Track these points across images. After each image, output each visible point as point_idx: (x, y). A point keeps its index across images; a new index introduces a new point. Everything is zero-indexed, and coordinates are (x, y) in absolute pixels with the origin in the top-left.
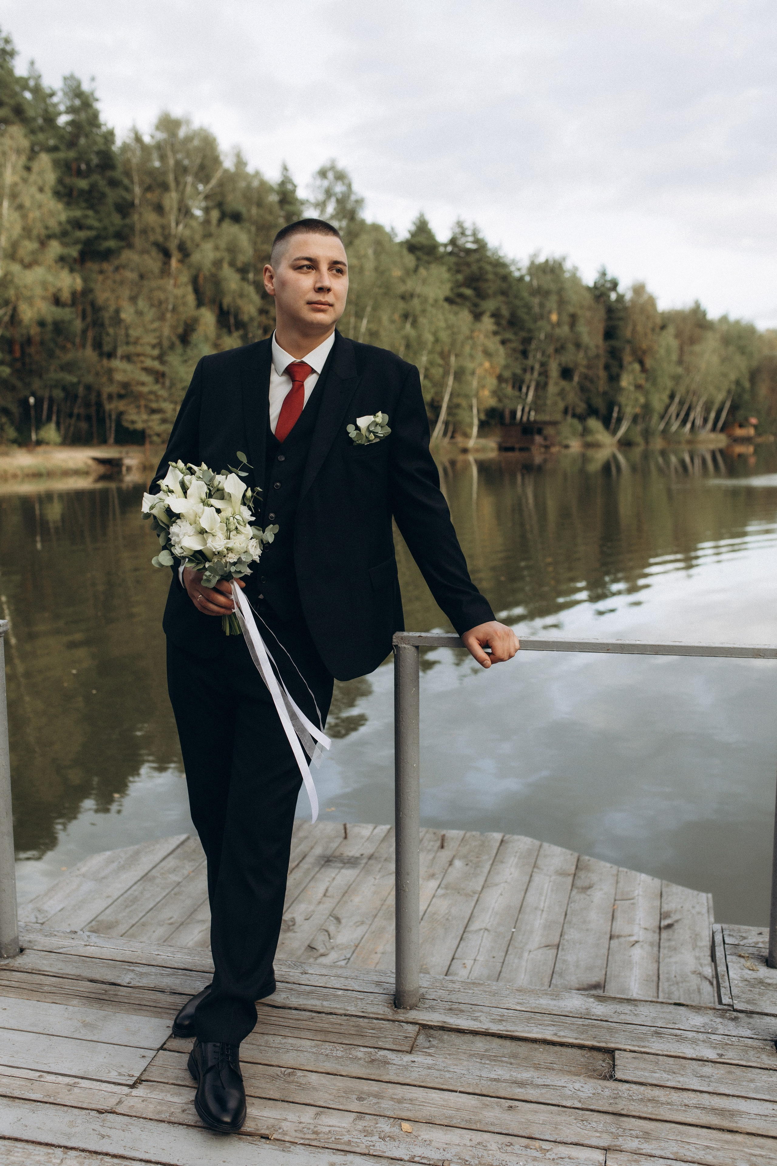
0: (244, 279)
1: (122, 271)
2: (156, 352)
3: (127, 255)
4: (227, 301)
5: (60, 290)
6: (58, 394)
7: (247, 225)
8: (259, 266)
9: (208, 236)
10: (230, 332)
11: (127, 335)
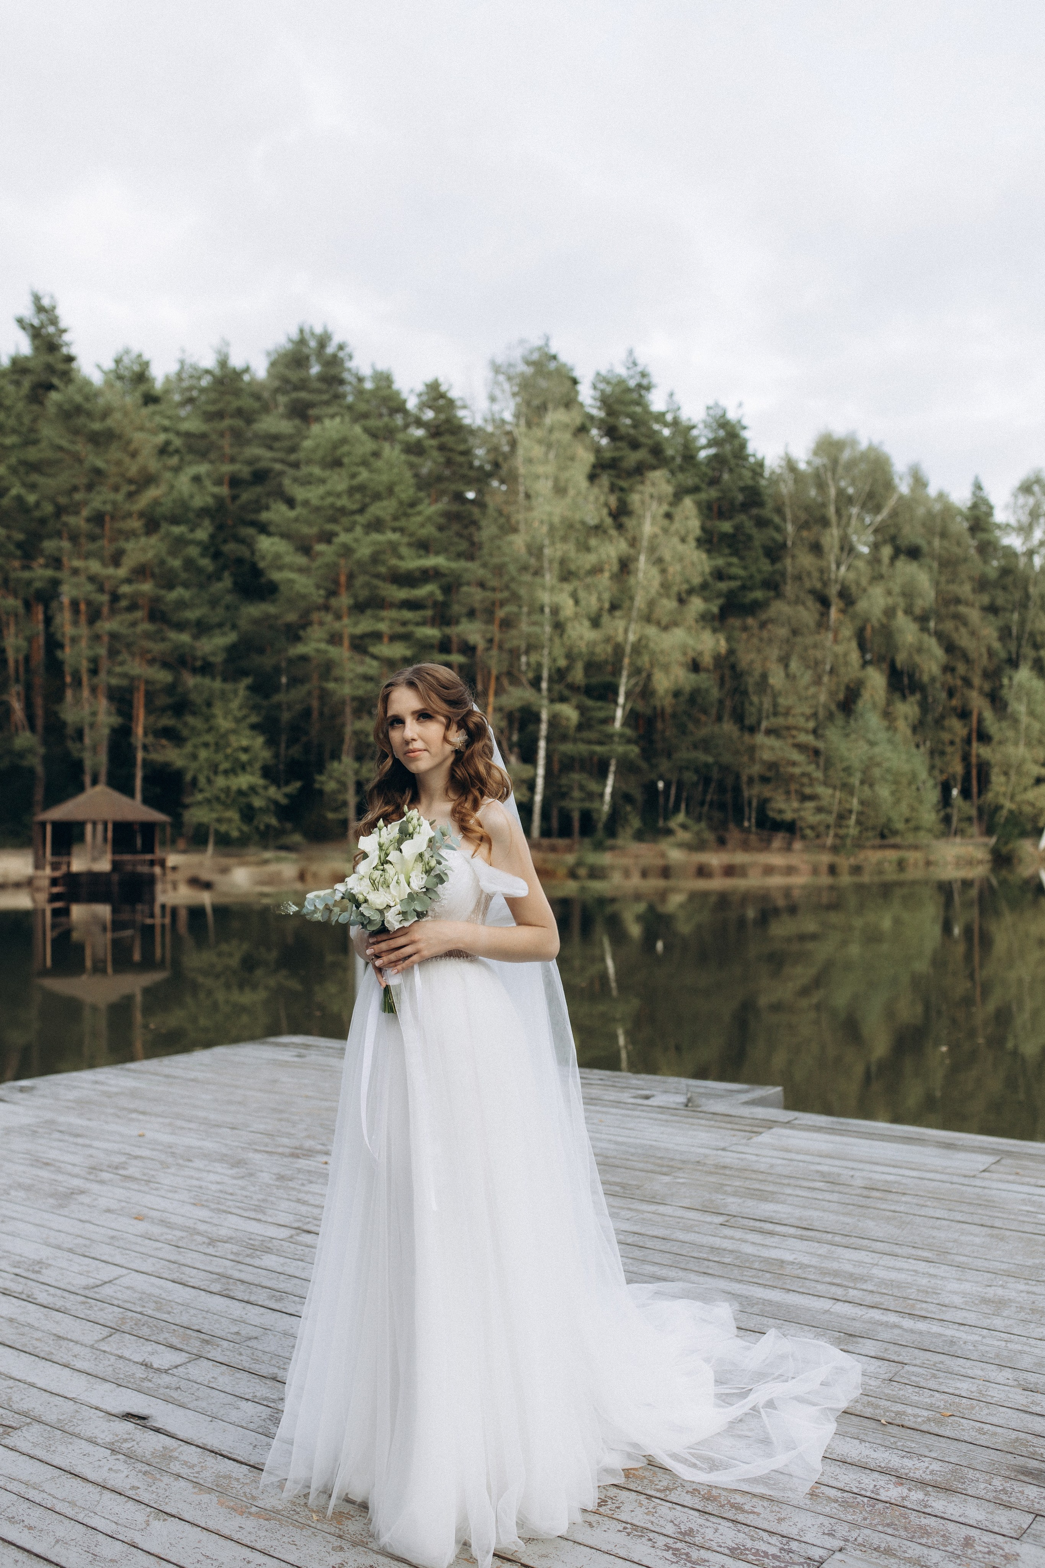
0: (924, 629)
1: (770, 626)
2: (811, 725)
3: (779, 608)
4: (901, 658)
5: (701, 654)
6: (690, 777)
7: (927, 560)
8: (943, 611)
9: (877, 578)
10: (904, 698)
11: (775, 705)
